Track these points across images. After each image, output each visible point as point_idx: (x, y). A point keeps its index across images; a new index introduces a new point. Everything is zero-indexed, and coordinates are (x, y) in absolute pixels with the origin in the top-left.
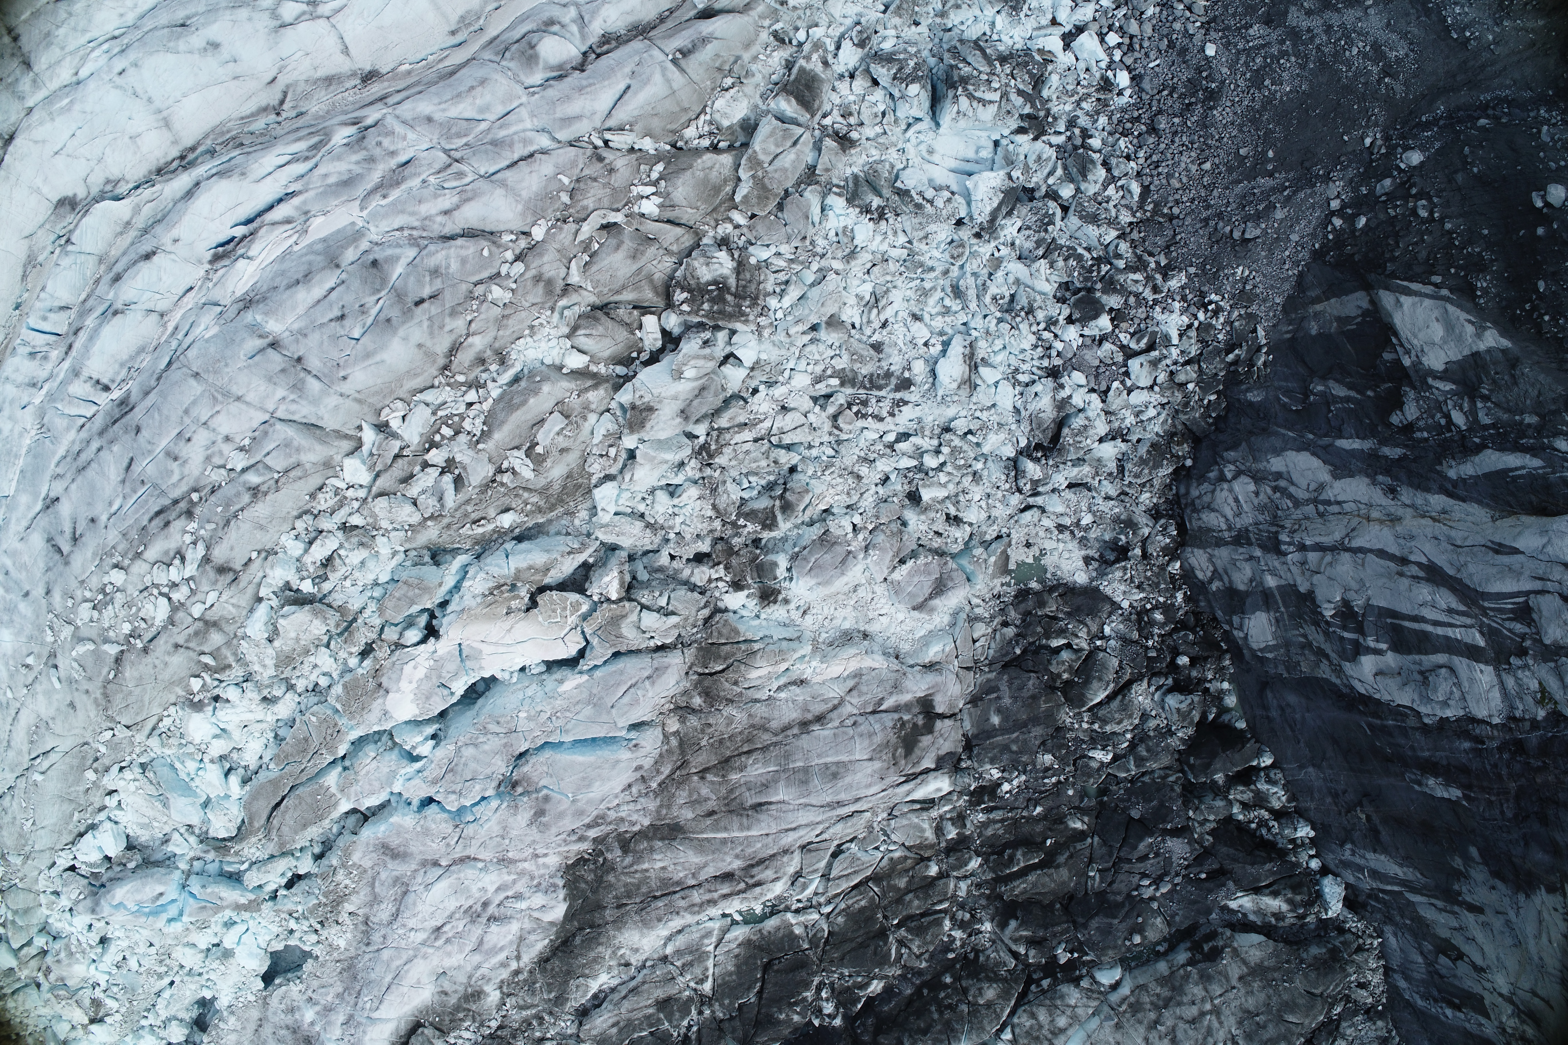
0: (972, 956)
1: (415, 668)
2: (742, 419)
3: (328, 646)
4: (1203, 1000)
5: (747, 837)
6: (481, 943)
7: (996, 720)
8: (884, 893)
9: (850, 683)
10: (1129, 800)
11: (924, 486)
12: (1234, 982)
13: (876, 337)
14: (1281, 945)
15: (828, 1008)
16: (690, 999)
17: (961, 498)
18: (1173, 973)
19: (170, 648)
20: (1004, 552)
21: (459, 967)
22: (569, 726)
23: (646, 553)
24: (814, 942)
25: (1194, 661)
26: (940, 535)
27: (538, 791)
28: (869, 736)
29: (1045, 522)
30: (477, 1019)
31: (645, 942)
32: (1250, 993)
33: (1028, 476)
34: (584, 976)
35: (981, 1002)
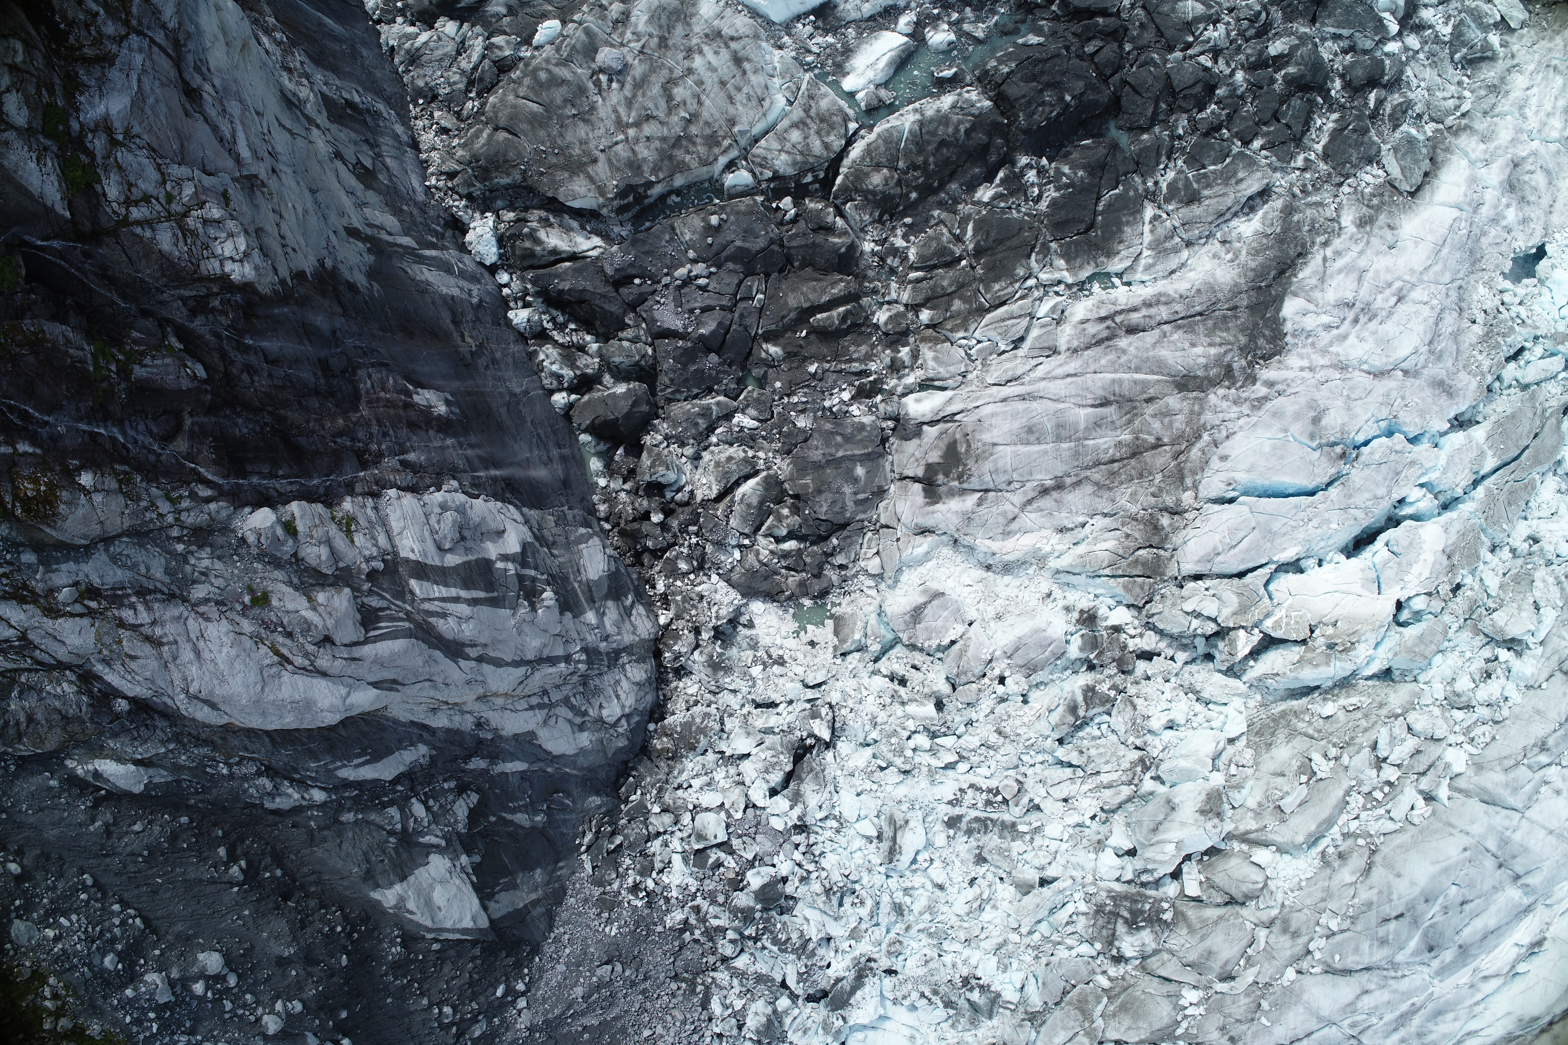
0: (885, 217)
1: (1420, 575)
2: (1107, 793)
4: (637, 141)
5: (1115, 371)
6: (1360, 279)
7: (860, 471)
8: (976, 298)
9: (1014, 526)
10: (718, 372)
11: (932, 719)
12: (602, 157)
13: (982, 870)
14: (550, 194)
15: (1031, 176)
16: (1167, 200)
17: (888, 701)
18: (671, 176)
20: (842, 641)
21: (1378, 253)
22: (1293, 512)
23: (1193, 661)
24: (1045, 250)
25: (646, 516)
26: (914, 667)
27: (1320, 446)
28: (997, 470)
29: (800, 670)
30: (1359, 196)
31: (1208, 266)
32: (583, 142)
33: (825, 724)
34: (1267, 236)
35: (885, 171)
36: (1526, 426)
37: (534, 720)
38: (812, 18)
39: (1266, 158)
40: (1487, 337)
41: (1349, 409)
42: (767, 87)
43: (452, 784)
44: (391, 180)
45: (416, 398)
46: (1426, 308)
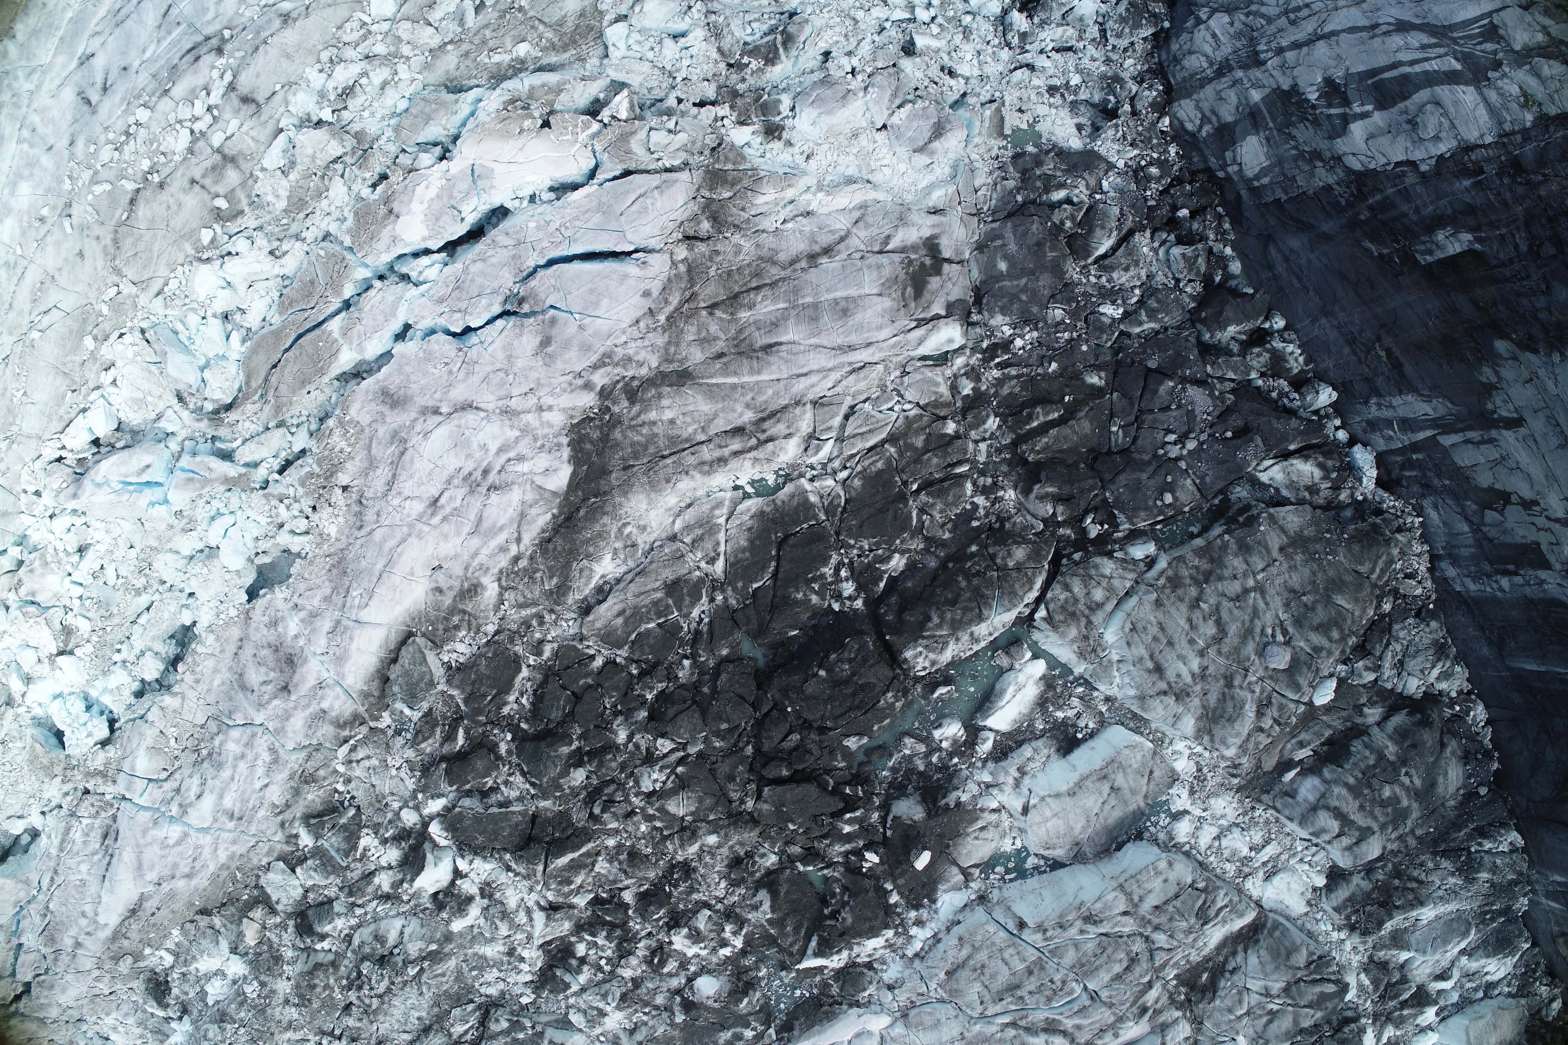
0: (997, 525)
1: (427, 188)
3: (342, 176)
5: (757, 383)
6: (480, 520)
7: (1003, 266)
8: (901, 453)
9: (857, 214)
10: (1145, 352)
11: (918, 33)
12: (1275, 554)
14: (1319, 511)
15: (849, 589)
16: (701, 581)
17: (954, 54)
18: (1208, 545)
19: (186, 183)
20: (998, 110)
21: (456, 557)
22: (578, 235)
23: (655, 102)
24: (830, 510)
25: (1193, 214)
27: (545, 311)
28: (876, 268)
29: (1036, 82)
30: (473, 624)
31: (653, 514)
32: (1293, 568)
33: (1015, 28)
34: (588, 556)
35: (1011, 564)
36: (288, 375)
38: (1080, 736)
39: (588, 647)
40: (331, 473)
41: (510, 358)
42: (1128, 644)
44: (1463, 507)
45: (1470, 237)
46: (407, 492)
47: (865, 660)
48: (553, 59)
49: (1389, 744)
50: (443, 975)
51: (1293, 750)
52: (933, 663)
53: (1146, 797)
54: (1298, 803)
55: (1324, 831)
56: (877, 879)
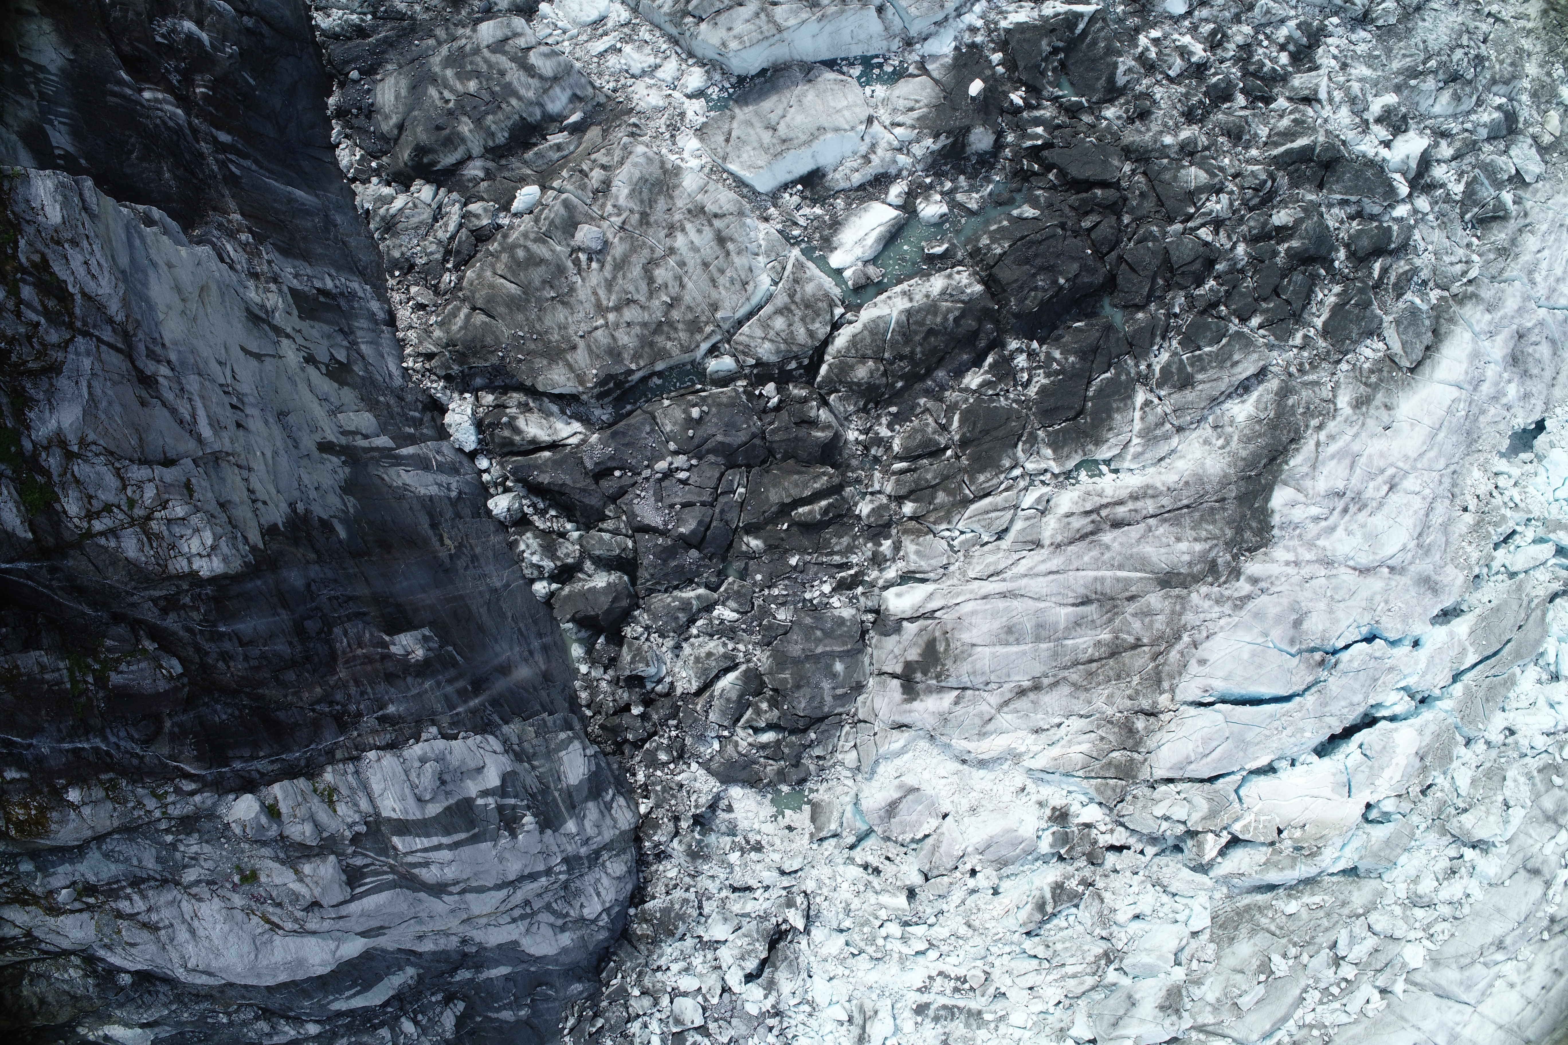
0: (870, 406)
1: (1391, 778)
2: (1072, 983)
3: (1459, 796)
4: (617, 325)
5: (1098, 569)
6: (1352, 466)
7: (839, 667)
8: (960, 489)
9: (990, 727)
10: (698, 567)
11: (904, 910)
12: (581, 344)
14: (529, 380)
15: (1021, 361)
16: (1160, 385)
17: (862, 888)
18: (652, 363)
20: (819, 829)
21: (1373, 436)
22: (1269, 720)
23: (1163, 851)
24: (1033, 439)
25: (627, 708)
26: (888, 858)
27: (1300, 652)
28: (974, 672)
29: (776, 857)
30: (1358, 373)
31: (1198, 454)
32: (562, 327)
33: (800, 912)
34: (1260, 421)
35: (871, 363)
36: (1510, 619)
37: (517, 931)
38: (800, 187)
39: (1264, 337)
40: (1478, 525)
41: (1331, 612)
42: (751, 269)
43: (439, 997)
44: (366, 370)
45: (393, 649)
46: (1418, 498)
47: (1021, 288)
48: (1260, 898)
49: (467, 133)
50: (1404, 56)
51: (569, 143)
52: (950, 276)
53: (733, 118)
54: (572, 88)
55: (546, 55)
56: (1010, 78)
